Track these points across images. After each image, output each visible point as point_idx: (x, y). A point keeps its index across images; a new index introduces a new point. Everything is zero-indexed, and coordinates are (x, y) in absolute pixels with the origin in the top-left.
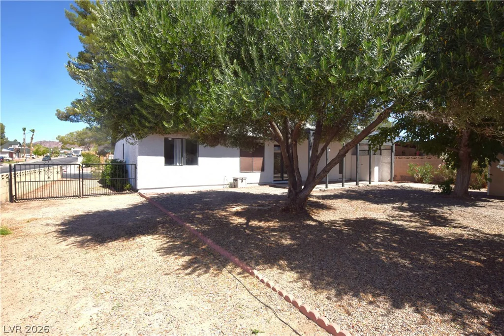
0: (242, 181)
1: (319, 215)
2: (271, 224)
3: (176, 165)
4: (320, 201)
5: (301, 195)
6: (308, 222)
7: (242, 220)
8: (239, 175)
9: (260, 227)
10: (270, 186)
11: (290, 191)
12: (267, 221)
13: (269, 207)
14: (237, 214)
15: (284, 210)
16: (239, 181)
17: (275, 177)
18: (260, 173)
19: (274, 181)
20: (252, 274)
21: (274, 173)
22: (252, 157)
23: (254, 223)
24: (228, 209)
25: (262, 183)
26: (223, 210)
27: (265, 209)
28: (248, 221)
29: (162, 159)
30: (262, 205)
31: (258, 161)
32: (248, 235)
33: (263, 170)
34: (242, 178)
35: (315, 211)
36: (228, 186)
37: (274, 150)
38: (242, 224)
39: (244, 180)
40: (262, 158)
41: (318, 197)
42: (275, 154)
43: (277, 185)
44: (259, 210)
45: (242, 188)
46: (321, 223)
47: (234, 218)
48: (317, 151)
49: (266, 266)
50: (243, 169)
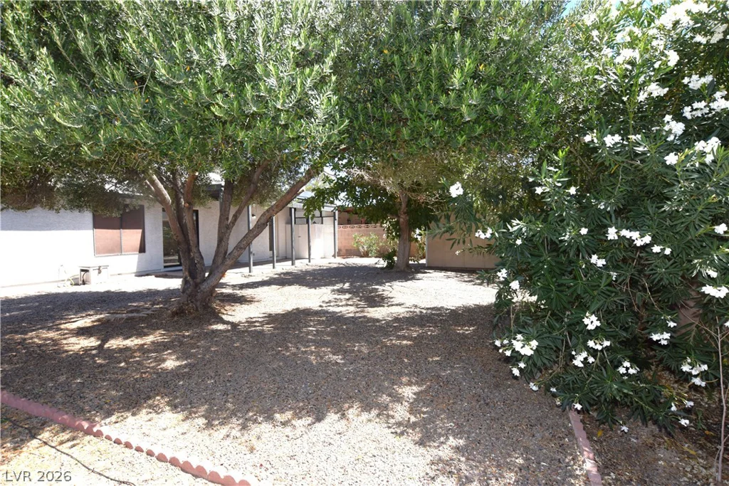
0: (100, 272)
1: (233, 313)
2: (149, 339)
4: (238, 292)
5: (205, 287)
6: (215, 327)
7: (92, 342)
8: (92, 261)
9: (127, 349)
10: (156, 276)
11: (185, 282)
12: (141, 334)
13: (150, 312)
14: (82, 332)
15: (175, 314)
16: (93, 274)
17: (165, 261)
18: (137, 256)
19: (165, 267)
20: (98, 434)
21: (166, 254)
22: (119, 229)
23: (114, 343)
24: (62, 326)
25: (141, 274)
26: (50, 329)
27: (141, 315)
28: (104, 341)
30: (137, 310)
31: (131, 237)
32: (101, 365)
33: (142, 250)
34: (100, 267)
35: (227, 308)
36: (69, 282)
37: (163, 217)
38: (87, 351)
39: (103, 271)
40: (140, 231)
41: (234, 286)
42: (165, 223)
43: (169, 274)
44: (129, 319)
45: (98, 284)
46: (234, 325)
47: (73, 340)
48: (228, 219)
49: (125, 414)
50: (99, 250)
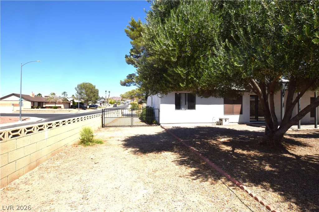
0: (226, 121)
1: (294, 150)
2: (252, 153)
3: (182, 109)
4: (294, 138)
5: (277, 133)
6: (285, 155)
7: (229, 148)
8: (223, 116)
9: (243, 155)
10: (247, 125)
11: (267, 129)
12: (248, 150)
13: (249, 140)
14: (224, 143)
15: (261, 144)
16: (224, 121)
17: (251, 119)
18: (239, 116)
19: (250, 121)
20: (242, 188)
21: (251, 116)
22: (233, 104)
23: (239, 151)
24: (218, 140)
25: (240, 123)
26: (214, 140)
27: (246, 141)
28: (234, 149)
29: (174, 106)
30: (243, 138)
31: (237, 107)
32: (235, 159)
33: (241, 113)
34: (226, 119)
35: (290, 146)
36: (216, 124)
37: (250, 99)
38: (229, 151)
39: (227, 120)
40: (241, 105)
42: (251, 102)
43: (253, 124)
44: (241, 142)
45: (226, 125)
46: (298, 157)
47: (223, 146)
48: (292, 99)
49: (252, 184)
50: (226, 112)
